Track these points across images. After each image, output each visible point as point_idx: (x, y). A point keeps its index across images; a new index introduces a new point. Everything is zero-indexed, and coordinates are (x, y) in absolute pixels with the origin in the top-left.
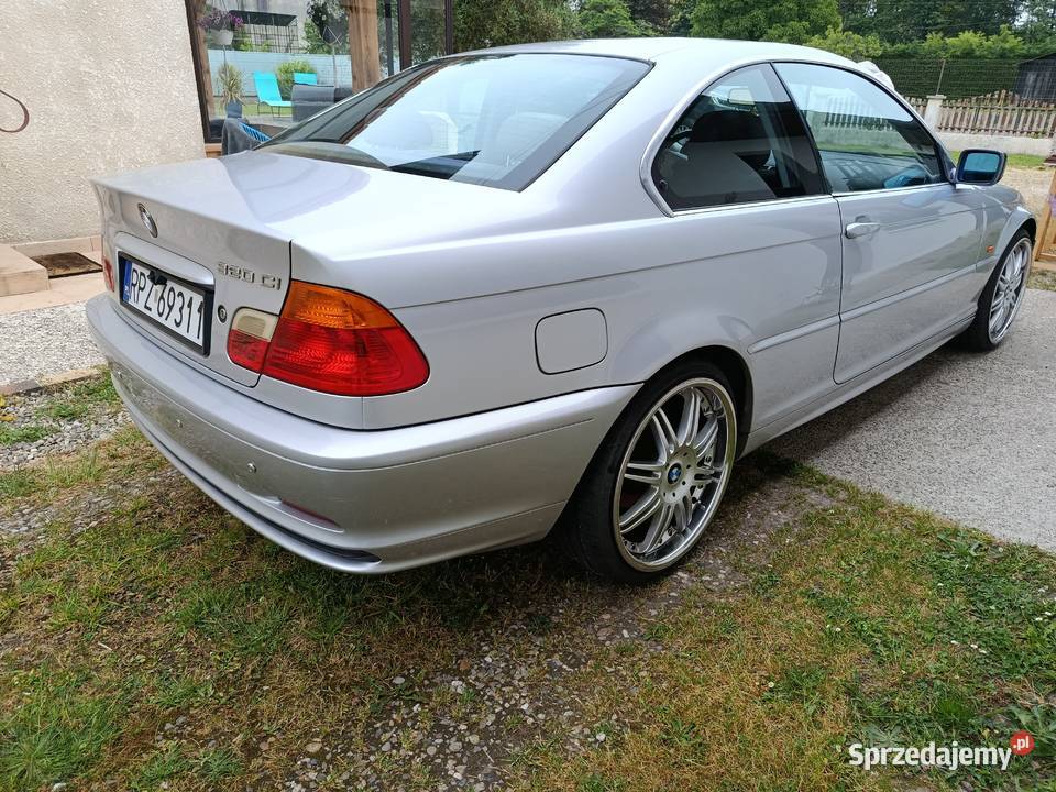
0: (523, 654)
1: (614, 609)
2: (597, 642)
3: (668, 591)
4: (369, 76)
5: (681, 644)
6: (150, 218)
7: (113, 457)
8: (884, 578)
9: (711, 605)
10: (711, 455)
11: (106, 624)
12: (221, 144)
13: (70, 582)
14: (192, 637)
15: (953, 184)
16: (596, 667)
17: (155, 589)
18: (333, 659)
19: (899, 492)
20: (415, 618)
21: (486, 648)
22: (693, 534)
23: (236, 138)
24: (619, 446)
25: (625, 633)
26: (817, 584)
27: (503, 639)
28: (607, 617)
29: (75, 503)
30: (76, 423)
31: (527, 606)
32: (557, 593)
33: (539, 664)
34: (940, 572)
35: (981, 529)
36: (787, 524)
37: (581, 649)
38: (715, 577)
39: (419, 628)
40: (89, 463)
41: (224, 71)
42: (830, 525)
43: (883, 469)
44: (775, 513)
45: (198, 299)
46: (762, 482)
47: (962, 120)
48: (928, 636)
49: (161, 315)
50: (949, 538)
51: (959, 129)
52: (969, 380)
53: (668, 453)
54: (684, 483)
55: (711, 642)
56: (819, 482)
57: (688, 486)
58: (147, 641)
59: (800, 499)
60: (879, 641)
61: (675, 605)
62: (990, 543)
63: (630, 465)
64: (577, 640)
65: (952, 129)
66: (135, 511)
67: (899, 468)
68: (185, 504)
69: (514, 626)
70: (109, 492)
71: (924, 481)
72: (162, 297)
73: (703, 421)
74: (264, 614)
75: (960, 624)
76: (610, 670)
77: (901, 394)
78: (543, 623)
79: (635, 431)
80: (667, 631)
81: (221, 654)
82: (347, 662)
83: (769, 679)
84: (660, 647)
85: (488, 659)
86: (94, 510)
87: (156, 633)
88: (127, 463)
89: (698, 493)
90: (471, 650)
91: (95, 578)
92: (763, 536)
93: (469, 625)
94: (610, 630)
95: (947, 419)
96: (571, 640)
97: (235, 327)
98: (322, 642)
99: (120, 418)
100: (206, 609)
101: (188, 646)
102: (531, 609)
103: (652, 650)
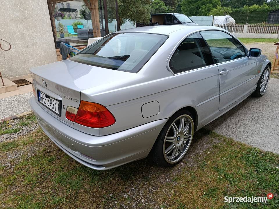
0: (142, 187)
1: (165, 174)
2: (160, 183)
3: (178, 168)
4: (97, 28)
5: (182, 182)
6: (45, 82)
7: (37, 136)
8: (233, 163)
9: (189, 172)
10: (188, 132)
11: (38, 182)
12: (60, 49)
13: (28, 171)
14: (59, 185)
15: (248, 57)
16: (160, 190)
17: (49, 172)
18: (95, 190)
19: (237, 138)
20: (114, 178)
21: (133, 185)
22: (184, 153)
23: (64, 48)
24: (164, 134)
25: (167, 180)
26: (216, 164)
27: (137, 183)
28: (163, 176)
29: (28, 149)
30: (27, 127)
31: (143, 174)
32: (150, 170)
33: (146, 189)
34: (247, 160)
35: (258, 148)
36: (208, 148)
37: (157, 185)
38: (190, 163)
39: (115, 181)
40: (31, 138)
41: (59, 25)
42: (219, 148)
43: (233, 132)
44: (205, 145)
45: (58, 103)
46: (201, 137)
47: (253, 30)
48: (244, 178)
49: (48, 105)
50: (250, 150)
51: (253, 32)
52: (255, 105)
53: (177, 134)
54: (181, 141)
55: (189, 182)
56: (216, 136)
57: (182, 141)
58: (48, 186)
59: (211, 141)
60: (232, 180)
61: (180, 172)
62: (260, 152)
63: (167, 138)
64: (155, 182)
65: (251, 32)
66: (43, 151)
67: (237, 131)
68: (56, 148)
69: (139, 179)
70: (36, 146)
71: (244, 135)
72: (49, 101)
73: (185, 124)
74: (77, 178)
75: (252, 175)
76: (164, 190)
77: (237, 110)
78: (147, 178)
79: (168, 130)
80: (178, 179)
81: (67, 190)
82: (98, 190)
83: (204, 191)
84: (176, 184)
85: (133, 188)
86: (33, 151)
87: (50, 184)
88: (40, 138)
89: (185, 142)
90: (129, 186)
91: (34, 170)
92: (202, 152)
93: (128, 179)
94: (164, 179)
95: (250, 117)
96: (154, 182)
97: (67, 111)
98: (91, 185)
99: (38, 125)
100: (62, 178)
101: (58, 187)
102: (144, 174)
103: (174, 184)
